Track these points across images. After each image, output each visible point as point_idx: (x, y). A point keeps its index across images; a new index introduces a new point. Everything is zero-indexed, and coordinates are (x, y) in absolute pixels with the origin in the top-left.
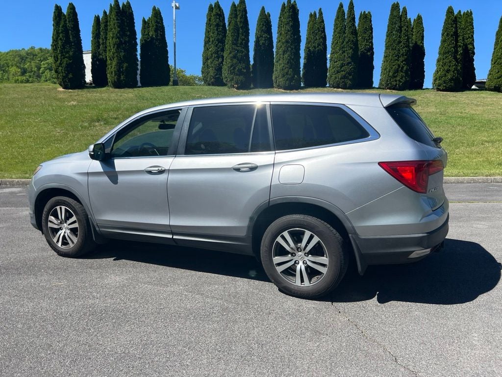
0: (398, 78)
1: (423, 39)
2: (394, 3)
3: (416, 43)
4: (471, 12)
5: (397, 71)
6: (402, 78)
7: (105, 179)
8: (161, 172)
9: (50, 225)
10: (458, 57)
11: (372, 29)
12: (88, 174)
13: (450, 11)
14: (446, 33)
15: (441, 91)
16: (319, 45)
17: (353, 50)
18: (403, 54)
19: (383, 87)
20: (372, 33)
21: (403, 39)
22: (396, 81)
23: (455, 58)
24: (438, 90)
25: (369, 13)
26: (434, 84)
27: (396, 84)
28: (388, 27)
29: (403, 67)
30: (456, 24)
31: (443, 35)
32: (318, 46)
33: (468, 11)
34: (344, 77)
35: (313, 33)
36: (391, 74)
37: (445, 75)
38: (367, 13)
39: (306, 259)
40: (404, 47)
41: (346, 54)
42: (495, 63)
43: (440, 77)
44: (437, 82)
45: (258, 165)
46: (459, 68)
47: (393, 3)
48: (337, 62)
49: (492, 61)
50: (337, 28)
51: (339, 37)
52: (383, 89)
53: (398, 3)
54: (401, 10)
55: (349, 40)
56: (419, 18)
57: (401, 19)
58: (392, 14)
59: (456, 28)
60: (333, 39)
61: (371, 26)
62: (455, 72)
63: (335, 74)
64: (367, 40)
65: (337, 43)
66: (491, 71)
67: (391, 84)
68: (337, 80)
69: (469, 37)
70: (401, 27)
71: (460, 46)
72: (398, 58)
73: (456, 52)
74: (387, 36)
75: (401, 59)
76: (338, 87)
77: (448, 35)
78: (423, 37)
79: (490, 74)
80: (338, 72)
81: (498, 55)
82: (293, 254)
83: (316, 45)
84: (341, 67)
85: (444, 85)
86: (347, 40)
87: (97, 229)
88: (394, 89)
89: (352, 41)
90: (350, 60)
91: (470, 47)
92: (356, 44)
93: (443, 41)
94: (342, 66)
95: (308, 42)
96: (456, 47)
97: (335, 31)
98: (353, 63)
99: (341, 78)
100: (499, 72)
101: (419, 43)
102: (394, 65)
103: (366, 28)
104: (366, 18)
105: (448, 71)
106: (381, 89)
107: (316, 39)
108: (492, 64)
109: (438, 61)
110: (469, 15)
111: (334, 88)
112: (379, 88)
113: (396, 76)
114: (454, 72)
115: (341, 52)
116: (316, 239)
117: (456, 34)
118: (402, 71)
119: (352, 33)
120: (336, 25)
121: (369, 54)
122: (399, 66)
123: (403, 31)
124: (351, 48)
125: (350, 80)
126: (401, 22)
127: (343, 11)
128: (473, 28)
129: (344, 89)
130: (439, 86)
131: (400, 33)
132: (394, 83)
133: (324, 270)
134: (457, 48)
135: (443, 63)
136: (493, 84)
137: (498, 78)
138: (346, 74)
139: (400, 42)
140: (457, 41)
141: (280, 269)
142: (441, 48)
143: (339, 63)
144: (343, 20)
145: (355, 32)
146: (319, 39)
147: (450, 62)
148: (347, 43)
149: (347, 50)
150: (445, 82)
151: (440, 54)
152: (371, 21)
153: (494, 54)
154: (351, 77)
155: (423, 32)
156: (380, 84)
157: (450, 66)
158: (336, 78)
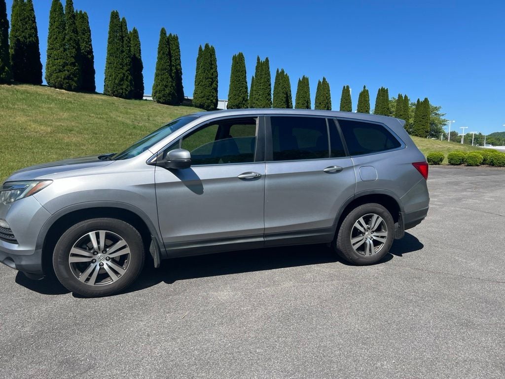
0: (124, 87)
1: (140, 53)
2: (114, 11)
3: (134, 55)
4: (177, 37)
5: (122, 80)
6: (127, 87)
7: (185, 189)
8: (257, 178)
9: (72, 260)
10: (173, 75)
11: (90, 31)
12: (155, 186)
13: (163, 32)
14: (162, 52)
15: (161, 103)
16: (30, 36)
17: (76, 50)
18: (126, 64)
19: (109, 93)
20: (90, 35)
21: (126, 49)
22: (122, 89)
23: (171, 75)
24: (159, 102)
25: (85, 13)
26: (154, 96)
27: (123, 92)
28: (110, 33)
29: (127, 77)
30: (169, 45)
31: (159, 52)
32: (29, 38)
33: (174, 35)
34: (68, 78)
35: (21, 20)
36: (117, 81)
37: (164, 90)
38: (83, 13)
39: (372, 235)
40: (127, 57)
41: (67, 52)
42: (198, 85)
43: (160, 91)
44: (157, 95)
45: (343, 167)
46: (174, 84)
47: (112, 11)
48: (57, 59)
49: (196, 82)
50: (55, 22)
51: (59, 33)
52: (109, 95)
53: (117, 13)
54: (121, 20)
55: (71, 39)
56: (135, 31)
57: (122, 29)
58: (112, 22)
59: (169, 48)
60: (50, 33)
61: (89, 28)
62: (172, 88)
63: (57, 73)
64: (86, 42)
65: (56, 38)
66: (196, 90)
67: (117, 91)
68: (60, 79)
69: (177, 59)
70: (123, 37)
71: (173, 66)
72: (123, 66)
73: (171, 70)
74: (109, 43)
75: (126, 68)
76: (61, 88)
77: (163, 53)
78: (140, 50)
79: (195, 93)
80: (60, 71)
81: (200, 78)
82: (363, 234)
83: (27, 36)
84: (64, 67)
85: (164, 98)
86: (67, 37)
87: (162, 250)
88: (120, 97)
89: (75, 40)
90: (73, 60)
91: (178, 67)
92: (78, 44)
93: (160, 59)
94: (65, 65)
95: (15, 30)
96: (171, 65)
97: (52, 25)
98: (77, 64)
99: (64, 79)
100: (202, 92)
101: (137, 55)
102: (119, 73)
103: (84, 28)
104: (84, 17)
105: (166, 86)
106: (107, 95)
107: (26, 29)
108: (195, 85)
109: (157, 75)
110: (176, 39)
111: (56, 88)
112: (104, 94)
113: (122, 85)
114: (170, 87)
115: (62, 49)
116: (381, 219)
117: (169, 54)
118: (127, 81)
119: (73, 31)
120: (52, 18)
121: (90, 56)
122: (124, 74)
123: (125, 42)
124: (74, 47)
125: (76, 82)
126: (122, 32)
127: (61, 5)
128: (180, 51)
129: (68, 91)
130: (160, 98)
131: (123, 42)
132: (121, 91)
133: (384, 241)
134: (172, 67)
135: (161, 78)
136: (198, 102)
137: (202, 98)
138: (70, 75)
139: (122, 52)
140: (171, 61)
141: (355, 247)
142: (158, 64)
143: (61, 62)
144: (61, 14)
145: (75, 31)
146: (30, 29)
147: (167, 78)
148: (69, 41)
149: (69, 49)
150: (164, 96)
151: (157, 69)
152: (88, 23)
153: (196, 76)
154: (76, 79)
155: (140, 46)
156: (106, 90)
157: (167, 82)
158: (58, 77)
